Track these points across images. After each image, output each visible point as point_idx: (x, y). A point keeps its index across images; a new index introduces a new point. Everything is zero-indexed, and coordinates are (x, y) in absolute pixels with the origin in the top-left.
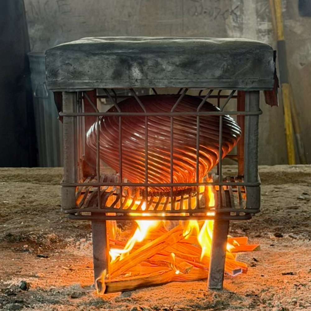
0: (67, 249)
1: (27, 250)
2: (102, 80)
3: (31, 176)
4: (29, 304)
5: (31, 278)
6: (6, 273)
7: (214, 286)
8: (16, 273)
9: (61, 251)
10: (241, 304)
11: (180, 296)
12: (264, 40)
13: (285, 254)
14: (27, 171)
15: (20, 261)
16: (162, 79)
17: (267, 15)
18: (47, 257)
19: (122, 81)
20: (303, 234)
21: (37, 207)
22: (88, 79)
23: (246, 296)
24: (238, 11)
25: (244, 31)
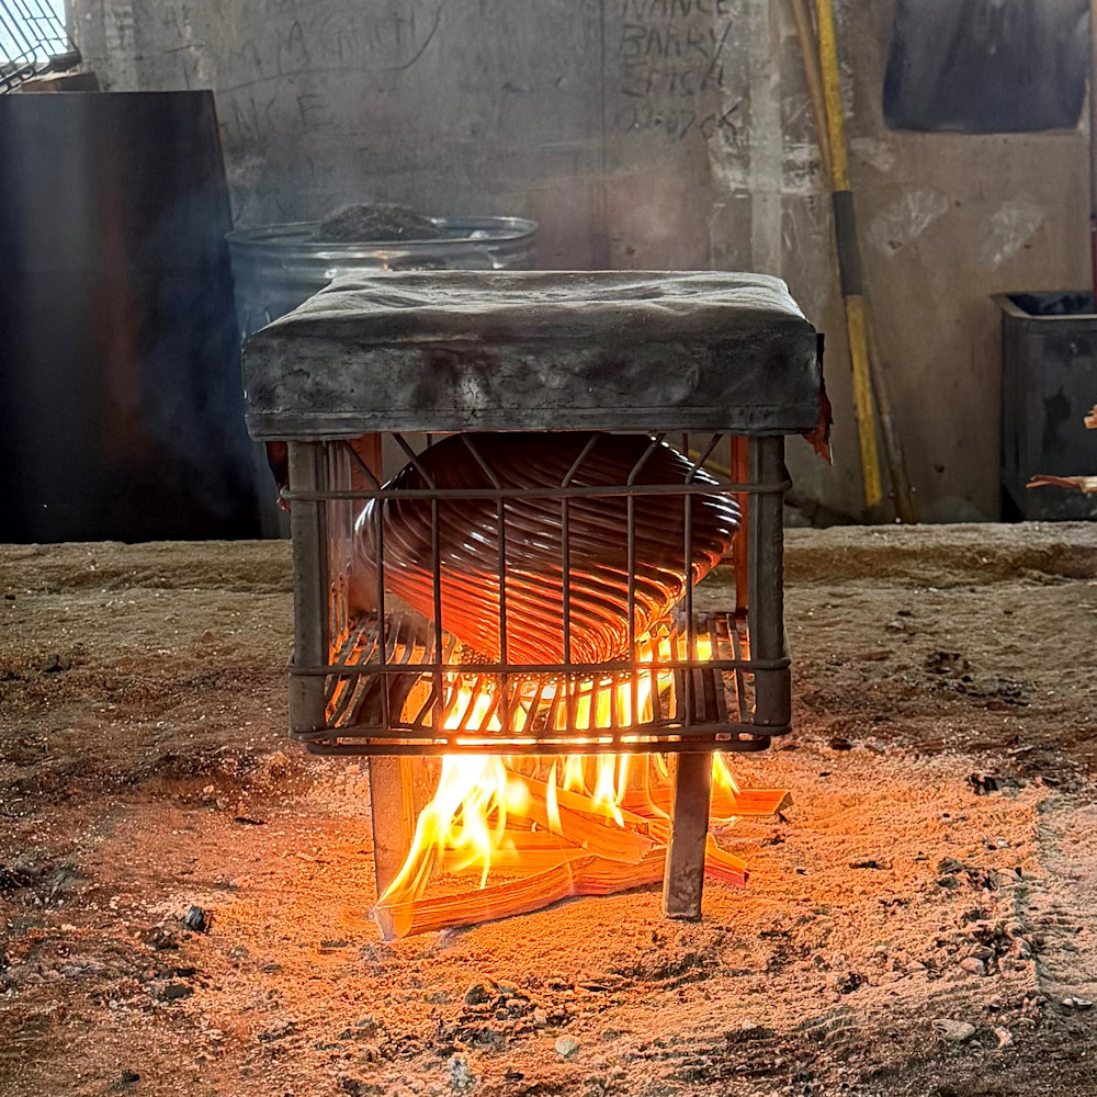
0: (313, 796)
1: (211, 802)
2: (385, 411)
3: (231, 568)
4: (210, 977)
5: (218, 894)
6: (156, 876)
7: (680, 911)
8: (180, 877)
9: (298, 803)
10: (748, 959)
11: (594, 944)
12: (800, 187)
13: (858, 800)
14: (222, 551)
15: (192, 838)
16: (539, 407)
17: (807, 128)
18: (262, 823)
19: (438, 414)
20: (900, 738)
21: (240, 664)
22: (352, 409)
23: (758, 937)
24: (737, 118)
25: (752, 165)
